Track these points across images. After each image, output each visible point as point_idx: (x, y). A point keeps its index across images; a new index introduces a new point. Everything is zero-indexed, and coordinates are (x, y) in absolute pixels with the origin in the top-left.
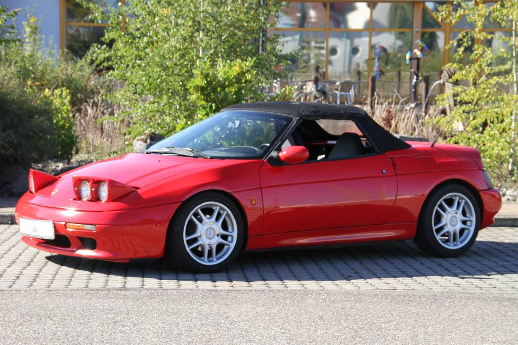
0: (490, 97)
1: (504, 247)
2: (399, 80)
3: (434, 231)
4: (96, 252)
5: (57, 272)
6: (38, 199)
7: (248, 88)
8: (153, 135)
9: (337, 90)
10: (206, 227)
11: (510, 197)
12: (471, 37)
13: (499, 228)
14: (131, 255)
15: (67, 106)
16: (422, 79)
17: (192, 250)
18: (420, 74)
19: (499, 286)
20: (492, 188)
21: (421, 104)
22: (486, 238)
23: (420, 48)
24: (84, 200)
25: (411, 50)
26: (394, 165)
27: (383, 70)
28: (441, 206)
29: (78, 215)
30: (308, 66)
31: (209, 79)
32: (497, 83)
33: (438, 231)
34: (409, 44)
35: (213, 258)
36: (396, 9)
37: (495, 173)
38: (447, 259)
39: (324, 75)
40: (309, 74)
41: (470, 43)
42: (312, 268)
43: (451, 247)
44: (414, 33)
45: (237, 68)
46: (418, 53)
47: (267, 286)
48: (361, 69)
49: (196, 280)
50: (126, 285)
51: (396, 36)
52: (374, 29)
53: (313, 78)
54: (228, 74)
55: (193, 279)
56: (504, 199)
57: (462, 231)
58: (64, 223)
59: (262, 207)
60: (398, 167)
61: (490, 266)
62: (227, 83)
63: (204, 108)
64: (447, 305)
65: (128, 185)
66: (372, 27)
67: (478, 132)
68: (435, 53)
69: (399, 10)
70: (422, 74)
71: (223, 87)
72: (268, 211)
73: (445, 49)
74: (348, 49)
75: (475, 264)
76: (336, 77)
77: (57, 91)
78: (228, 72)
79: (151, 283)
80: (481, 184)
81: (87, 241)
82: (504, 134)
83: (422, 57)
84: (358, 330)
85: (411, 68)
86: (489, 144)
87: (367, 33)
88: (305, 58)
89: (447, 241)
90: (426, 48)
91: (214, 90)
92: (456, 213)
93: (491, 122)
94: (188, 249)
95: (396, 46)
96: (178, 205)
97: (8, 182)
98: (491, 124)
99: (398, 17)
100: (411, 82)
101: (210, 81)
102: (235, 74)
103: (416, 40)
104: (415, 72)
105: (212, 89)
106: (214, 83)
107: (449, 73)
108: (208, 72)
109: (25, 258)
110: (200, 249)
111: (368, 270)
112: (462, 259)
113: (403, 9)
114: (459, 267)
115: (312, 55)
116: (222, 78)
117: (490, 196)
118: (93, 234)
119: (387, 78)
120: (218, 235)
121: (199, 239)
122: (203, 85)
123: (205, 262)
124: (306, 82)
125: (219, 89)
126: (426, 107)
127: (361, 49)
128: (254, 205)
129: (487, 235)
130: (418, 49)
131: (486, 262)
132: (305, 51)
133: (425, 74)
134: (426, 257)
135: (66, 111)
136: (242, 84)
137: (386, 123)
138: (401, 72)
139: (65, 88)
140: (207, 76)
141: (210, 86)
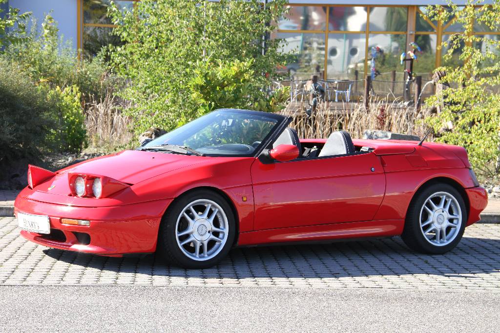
0: (478, 98)
1: (490, 244)
2: (394, 80)
3: (422, 229)
4: (90, 246)
5: (52, 267)
6: (36, 195)
7: (246, 87)
8: (158, 131)
9: (336, 88)
10: (197, 224)
11: (496, 194)
12: (460, 40)
13: (485, 225)
14: (124, 250)
15: (78, 103)
16: (415, 79)
17: (184, 246)
18: (413, 74)
19: (484, 285)
20: (478, 186)
21: (414, 102)
22: (472, 234)
23: (413, 50)
24: (79, 195)
25: (406, 52)
26: (383, 163)
27: (380, 70)
28: (428, 205)
29: (73, 210)
30: (309, 66)
31: (208, 79)
32: (485, 84)
33: (425, 228)
34: (404, 46)
35: (205, 254)
36: (392, 13)
37: (482, 170)
38: (434, 256)
39: (324, 74)
40: (310, 73)
41: (459, 45)
42: (302, 264)
43: (438, 244)
44: (408, 36)
45: (235, 68)
46: (412, 55)
47: (256, 283)
48: (358, 69)
49: (187, 276)
50: (117, 280)
51: (392, 38)
52: (370, 32)
53: (312, 77)
54: (227, 74)
55: (184, 274)
56: (490, 196)
57: (449, 229)
58: (59, 218)
59: (252, 203)
60: (386, 165)
61: (475, 263)
62: (226, 82)
63: (204, 105)
65: (123, 181)
66: (369, 29)
67: (466, 132)
68: (428, 54)
69: (395, 15)
70: (415, 74)
71: (222, 86)
72: (259, 207)
73: (437, 50)
74: (347, 50)
75: (460, 261)
76: (336, 76)
77: (68, 89)
78: (227, 72)
79: (143, 278)
80: (468, 182)
81: (82, 237)
82: (491, 133)
83: (416, 58)
85: (405, 69)
86: (476, 143)
87: (364, 35)
88: (307, 58)
89: (434, 238)
90: (419, 50)
91: (213, 89)
92: (443, 212)
93: (478, 121)
94: (180, 245)
95: (393, 48)
96: (171, 201)
97: (17, 176)
98: (478, 123)
99: (394, 20)
100: (405, 82)
101: (209, 80)
102: (234, 73)
103: (410, 42)
104: (409, 73)
105: (212, 88)
106: (214, 82)
108: (208, 71)
109: (23, 252)
110: (192, 245)
111: (357, 266)
112: (448, 255)
113: (399, 13)
114: (445, 265)
115: (314, 55)
116: (221, 77)
117: (476, 193)
118: (87, 229)
119: (382, 78)
120: (209, 232)
121: (191, 235)
122: (203, 84)
123: (196, 257)
124: (307, 80)
125: (218, 88)
126: (419, 106)
127: (359, 50)
128: (244, 201)
129: (473, 232)
130: (412, 52)
131: (471, 259)
132: (307, 52)
133: (418, 74)
134: (413, 254)
135: (76, 107)
136: (240, 83)
137: (379, 121)
138: (396, 72)
139: (75, 86)
140: (206, 75)
141: (209, 85)
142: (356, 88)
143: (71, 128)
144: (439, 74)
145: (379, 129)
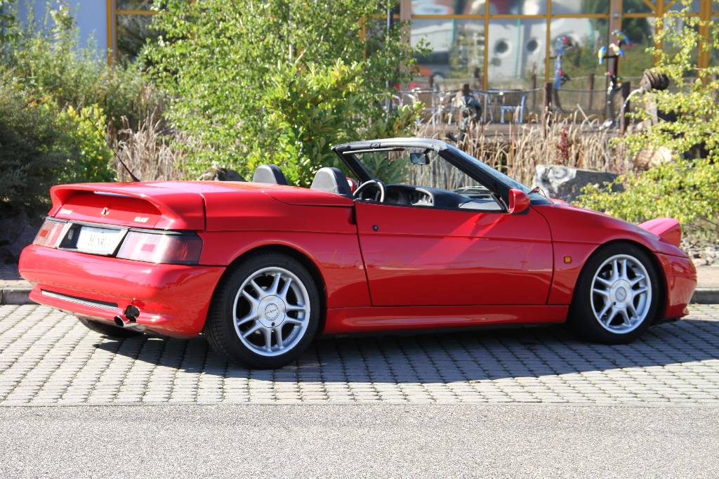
2: (592, 88)
5: (48, 378)
7: (351, 104)
8: (223, 172)
9: (501, 103)
13: (711, 305)
15: (102, 132)
18: (618, 79)
19: (695, 396)
23: (619, 41)
31: (294, 90)
34: (606, 35)
44: (612, 20)
45: (337, 73)
46: (615, 48)
48: (538, 72)
50: (144, 397)
52: (553, 15)
53: (461, 86)
54: (322, 83)
62: (320, 96)
64: (613, 426)
66: (551, 11)
70: (621, 79)
71: (315, 102)
74: (522, 44)
77: (86, 111)
78: (322, 81)
83: (622, 56)
84: (475, 465)
87: (544, 19)
88: (461, 57)
90: (627, 42)
91: (302, 106)
97: (6, 243)
101: (296, 92)
102: (333, 81)
104: (611, 77)
105: (299, 104)
106: (302, 95)
107: (652, 79)
108: (294, 79)
115: (474, 52)
119: (574, 85)
122: (286, 97)
125: (309, 106)
127: (539, 42)
130: (615, 44)
132: (461, 47)
133: (626, 78)
135: (98, 137)
136: (342, 98)
137: (560, 151)
138: (596, 77)
139: (96, 105)
140: (291, 84)
141: (295, 99)
142: (534, 101)
143: (91, 169)
144: (649, 79)
145: (560, 163)
